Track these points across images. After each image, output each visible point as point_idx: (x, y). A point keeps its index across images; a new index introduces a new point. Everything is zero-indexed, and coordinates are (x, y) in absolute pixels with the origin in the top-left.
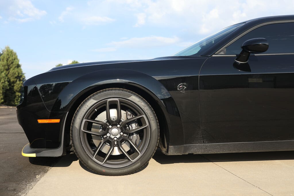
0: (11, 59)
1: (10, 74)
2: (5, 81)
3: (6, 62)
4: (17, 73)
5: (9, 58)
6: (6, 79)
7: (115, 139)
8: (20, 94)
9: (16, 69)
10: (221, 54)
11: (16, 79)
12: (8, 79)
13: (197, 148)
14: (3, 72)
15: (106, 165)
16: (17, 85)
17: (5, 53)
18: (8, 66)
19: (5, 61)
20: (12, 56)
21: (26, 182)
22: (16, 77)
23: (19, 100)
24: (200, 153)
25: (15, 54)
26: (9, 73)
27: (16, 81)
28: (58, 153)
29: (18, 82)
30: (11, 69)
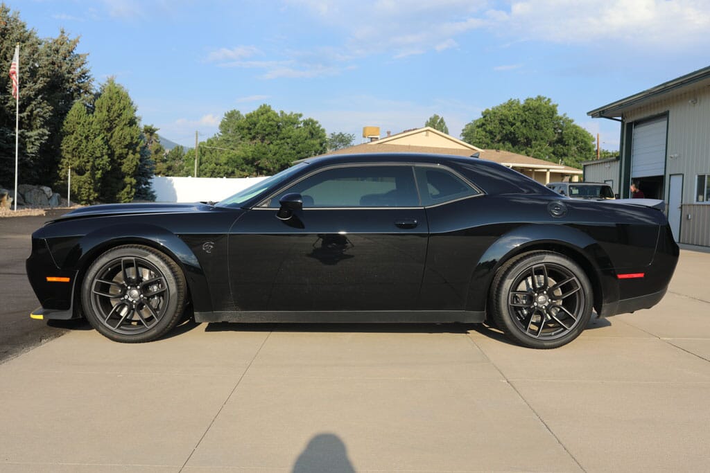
0: (116, 108)
1: (114, 139)
2: (102, 156)
3: (107, 114)
4: (128, 138)
5: (113, 104)
6: (105, 151)
7: (134, 302)
8: (134, 181)
9: (127, 129)
10: (264, 206)
11: (127, 150)
12: (108, 149)
13: (229, 316)
14: (99, 135)
15: (118, 331)
16: (128, 163)
17: (106, 94)
18: (111, 122)
19: (105, 113)
20: (120, 102)
21: (25, 345)
22: (126, 147)
23: (133, 194)
24: (235, 321)
25: (127, 97)
26: (111, 137)
27: (127, 154)
28: (67, 315)
29: (131, 156)
30: (117, 128)
